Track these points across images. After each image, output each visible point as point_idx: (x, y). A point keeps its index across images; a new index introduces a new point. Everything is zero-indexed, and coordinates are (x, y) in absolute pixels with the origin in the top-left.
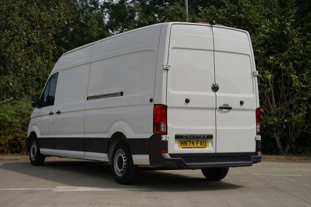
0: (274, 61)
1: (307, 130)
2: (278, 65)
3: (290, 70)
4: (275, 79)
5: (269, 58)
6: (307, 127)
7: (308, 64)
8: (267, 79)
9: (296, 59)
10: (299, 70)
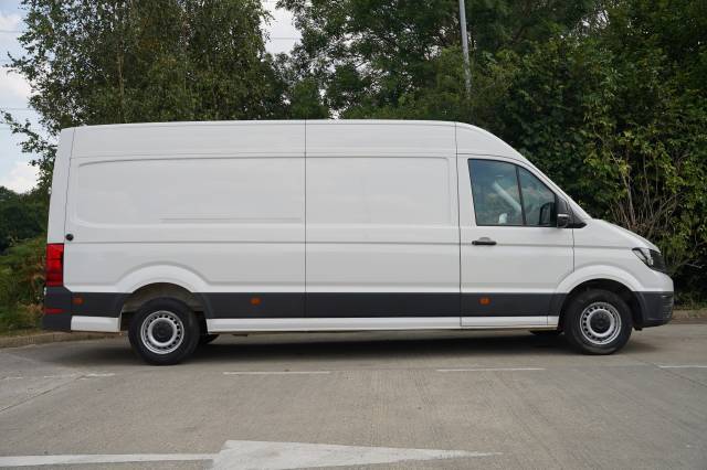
0: (632, 140)
1: (691, 262)
2: (639, 148)
3: (659, 156)
4: (633, 173)
5: (623, 135)
6: (691, 256)
7: (693, 144)
8: (619, 173)
9: (669, 136)
10: (676, 156)
